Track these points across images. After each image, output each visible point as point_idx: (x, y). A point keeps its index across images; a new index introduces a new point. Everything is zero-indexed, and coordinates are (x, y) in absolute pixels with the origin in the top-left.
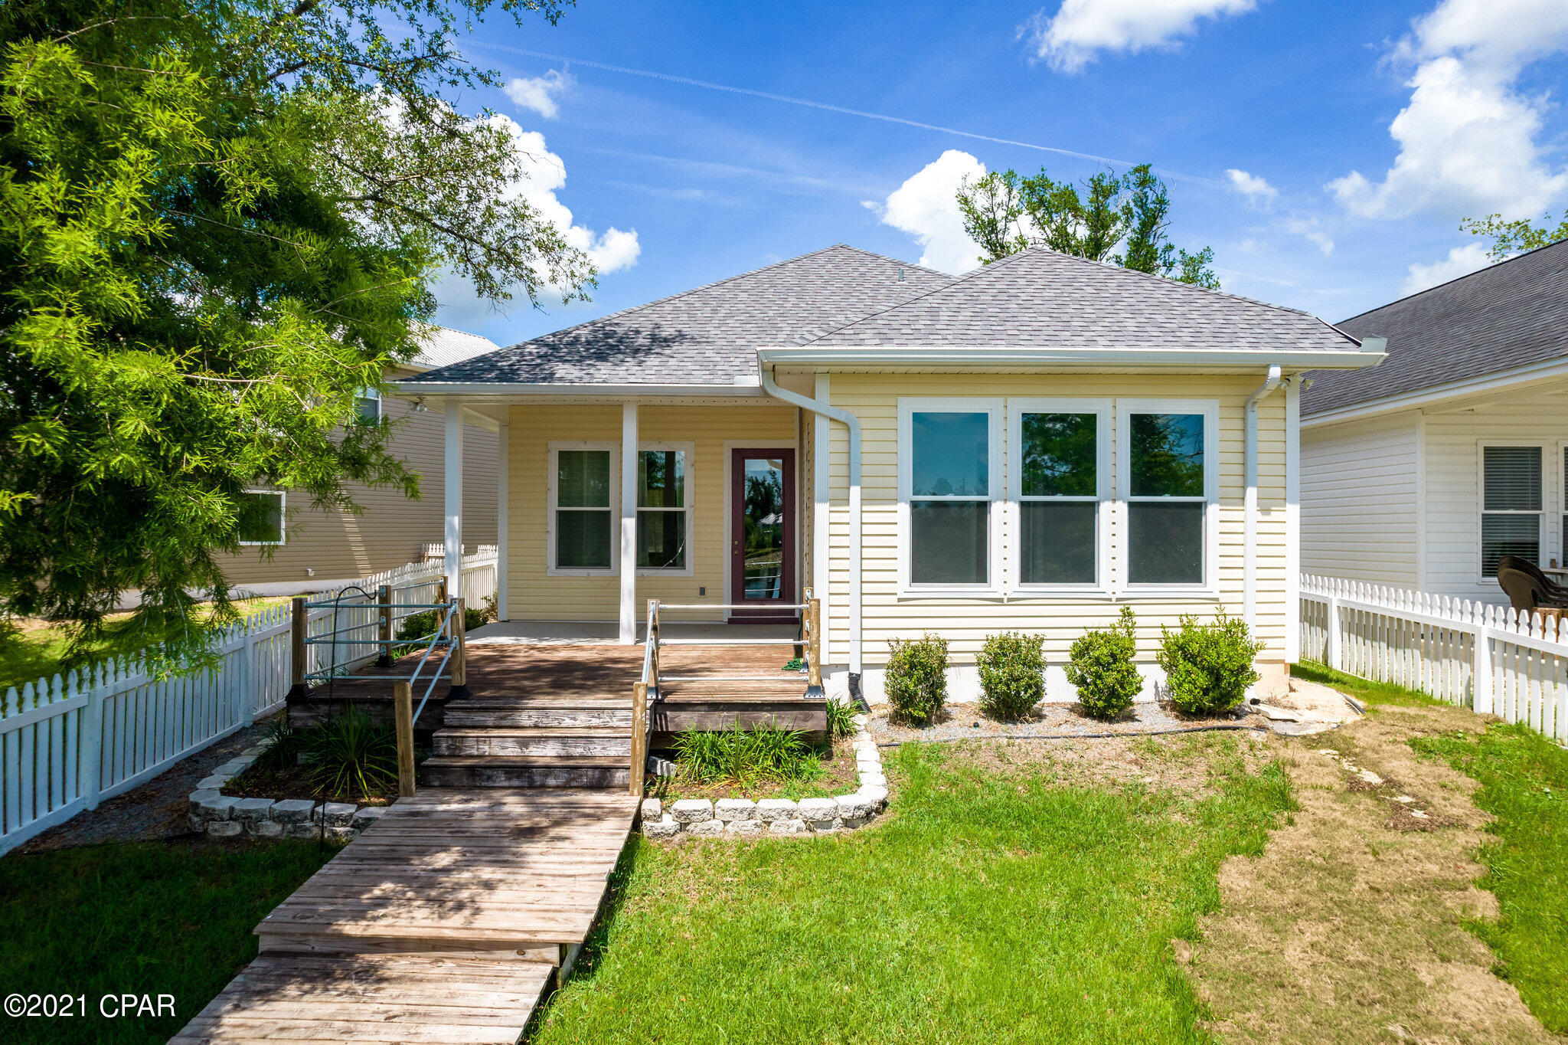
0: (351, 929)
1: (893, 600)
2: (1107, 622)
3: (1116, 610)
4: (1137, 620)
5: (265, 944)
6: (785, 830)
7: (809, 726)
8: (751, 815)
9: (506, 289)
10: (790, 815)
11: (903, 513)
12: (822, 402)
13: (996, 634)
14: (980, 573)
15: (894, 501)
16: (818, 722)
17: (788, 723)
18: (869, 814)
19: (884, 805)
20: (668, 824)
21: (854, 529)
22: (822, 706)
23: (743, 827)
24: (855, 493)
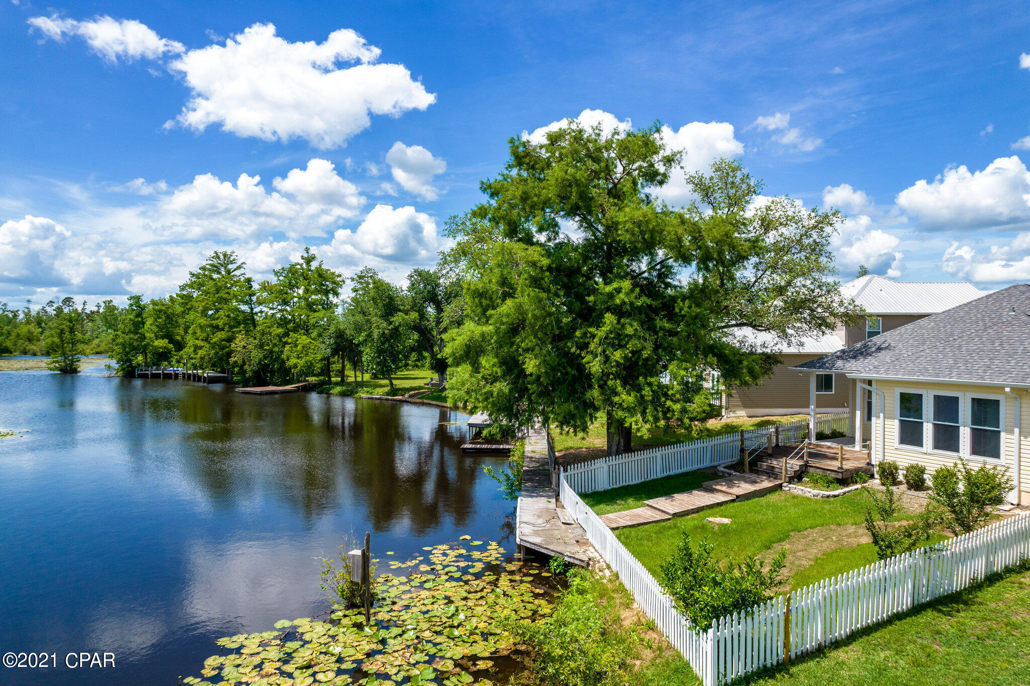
0: (714, 487)
1: (893, 448)
5: (704, 486)
6: (808, 495)
8: (802, 490)
10: (810, 492)
11: (896, 423)
12: (874, 389)
14: (919, 444)
15: (894, 419)
16: (840, 476)
17: (833, 475)
18: (828, 497)
19: (835, 496)
20: (787, 489)
21: (881, 425)
22: (842, 473)
23: (800, 492)
24: (882, 415)
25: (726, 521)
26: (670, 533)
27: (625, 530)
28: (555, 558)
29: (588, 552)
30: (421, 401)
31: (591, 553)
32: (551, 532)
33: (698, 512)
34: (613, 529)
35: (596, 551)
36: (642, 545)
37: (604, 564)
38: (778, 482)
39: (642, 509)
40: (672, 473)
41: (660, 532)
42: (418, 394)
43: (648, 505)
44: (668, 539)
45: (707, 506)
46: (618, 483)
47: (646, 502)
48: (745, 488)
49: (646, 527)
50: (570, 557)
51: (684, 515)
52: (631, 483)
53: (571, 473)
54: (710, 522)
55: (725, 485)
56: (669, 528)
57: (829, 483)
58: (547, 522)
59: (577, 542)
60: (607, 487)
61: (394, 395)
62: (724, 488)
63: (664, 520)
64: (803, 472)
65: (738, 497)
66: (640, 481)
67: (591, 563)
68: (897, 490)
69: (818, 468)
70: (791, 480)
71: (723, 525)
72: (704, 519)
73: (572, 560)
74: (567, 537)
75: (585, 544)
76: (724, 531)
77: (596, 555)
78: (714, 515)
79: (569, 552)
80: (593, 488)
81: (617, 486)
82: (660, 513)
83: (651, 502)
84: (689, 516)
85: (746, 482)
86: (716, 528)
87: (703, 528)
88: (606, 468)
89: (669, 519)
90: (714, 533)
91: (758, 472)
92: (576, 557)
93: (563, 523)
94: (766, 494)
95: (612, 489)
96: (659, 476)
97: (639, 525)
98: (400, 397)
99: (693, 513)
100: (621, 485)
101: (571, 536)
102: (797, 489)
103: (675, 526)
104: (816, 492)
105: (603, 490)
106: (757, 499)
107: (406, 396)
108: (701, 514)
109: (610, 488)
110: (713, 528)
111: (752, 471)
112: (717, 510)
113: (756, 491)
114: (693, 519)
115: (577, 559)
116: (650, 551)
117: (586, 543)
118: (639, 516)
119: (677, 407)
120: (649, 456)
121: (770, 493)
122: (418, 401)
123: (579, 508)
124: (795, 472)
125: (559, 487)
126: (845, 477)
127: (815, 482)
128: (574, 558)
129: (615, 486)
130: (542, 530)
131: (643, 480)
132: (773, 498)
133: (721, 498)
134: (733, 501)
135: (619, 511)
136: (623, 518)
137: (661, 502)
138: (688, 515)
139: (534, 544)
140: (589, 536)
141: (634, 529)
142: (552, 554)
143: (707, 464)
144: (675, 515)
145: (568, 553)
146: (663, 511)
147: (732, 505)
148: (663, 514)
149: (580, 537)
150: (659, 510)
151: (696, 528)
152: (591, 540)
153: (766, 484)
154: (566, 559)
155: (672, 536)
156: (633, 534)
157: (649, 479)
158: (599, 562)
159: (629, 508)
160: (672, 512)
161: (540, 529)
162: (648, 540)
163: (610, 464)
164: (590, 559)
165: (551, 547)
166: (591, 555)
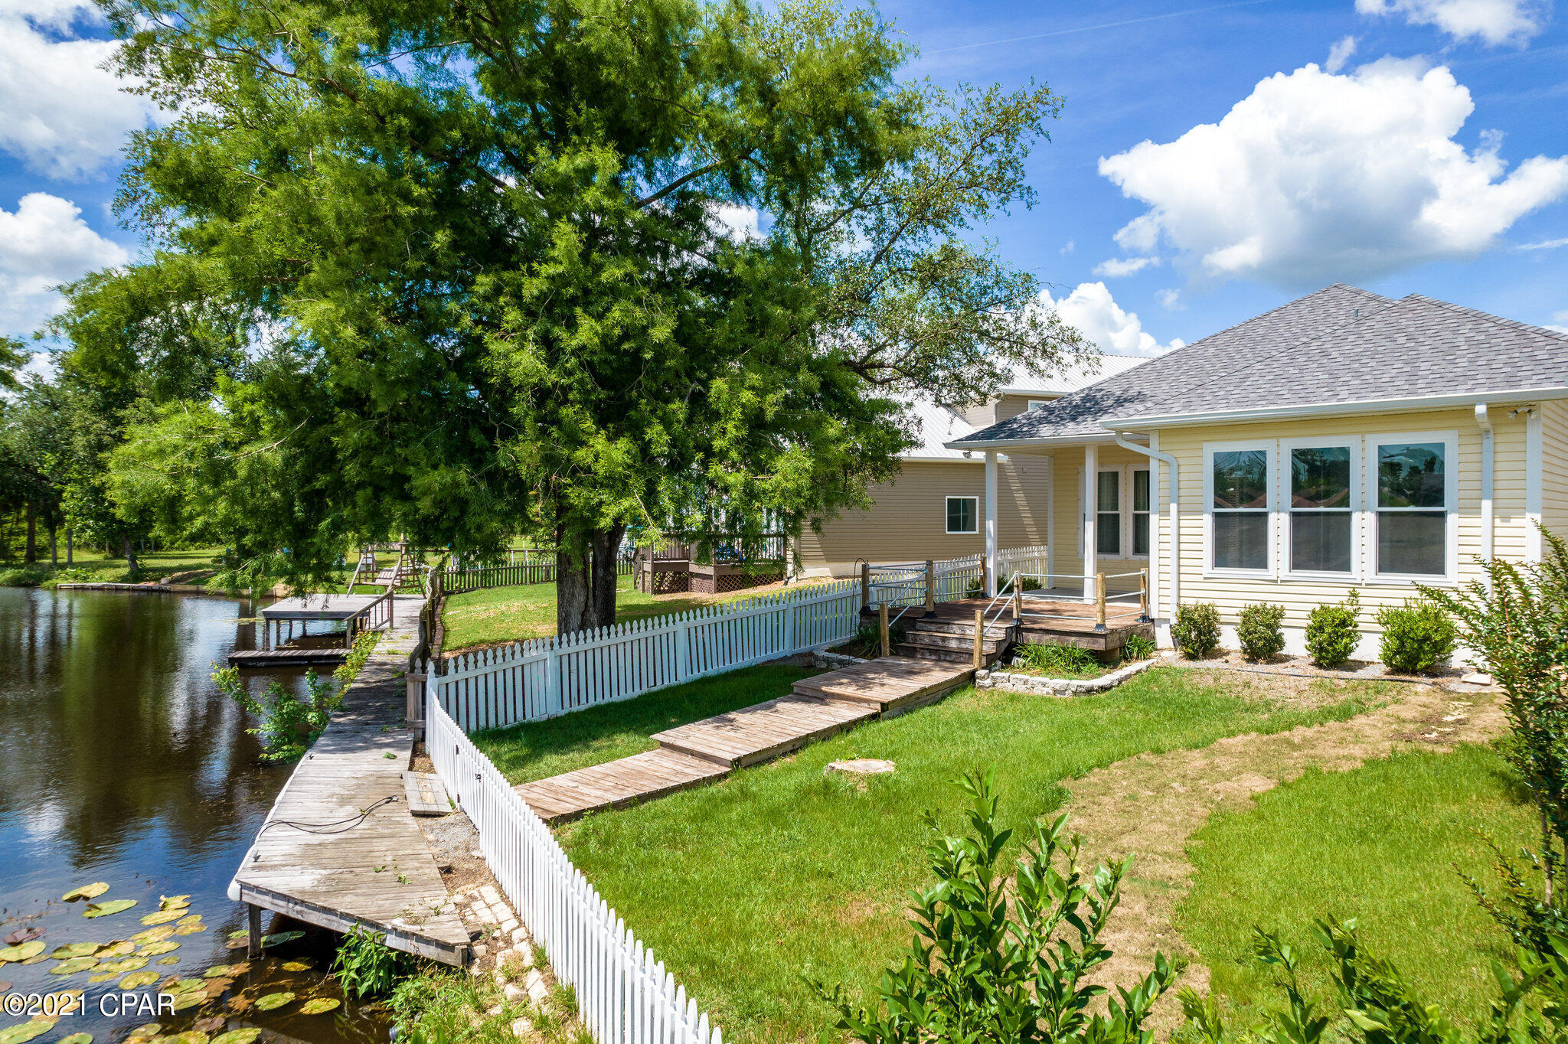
0: (824, 688)
1: (1200, 578)
2: (1337, 600)
3: (1346, 592)
4: (1362, 601)
5: (795, 690)
6: (1039, 691)
7: (1096, 647)
8: (1026, 682)
9: (1048, 372)
10: (1044, 685)
11: (1207, 521)
12: (1153, 450)
13: (1253, 604)
14: (1262, 563)
15: (1201, 512)
16: (1100, 645)
17: (1084, 644)
18: (1089, 691)
19: (1104, 689)
20: (988, 682)
21: (1173, 531)
22: (1104, 636)
23: (1020, 688)
24: (1173, 507)
25: (882, 767)
26: (734, 815)
27: (600, 819)
28: (353, 941)
29: (477, 906)
30: (193, 588)
31: (489, 911)
32: (364, 847)
33: (794, 751)
34: (556, 822)
35: (505, 898)
36: (655, 863)
37: (525, 948)
38: (966, 669)
39: (646, 755)
40: (712, 671)
41: (707, 816)
42: (189, 576)
43: (663, 745)
44: (731, 834)
45: (815, 734)
46: (583, 700)
47: (658, 737)
48: (892, 688)
49: (661, 803)
50: (405, 935)
51: (759, 763)
52: (615, 698)
53: (458, 677)
54: (840, 772)
55: (849, 684)
56: (729, 800)
57: (1078, 663)
58: (365, 814)
59: (448, 870)
60: (555, 710)
61: (137, 579)
62: (850, 690)
63: (709, 781)
64: (1012, 645)
65: (884, 706)
66: (638, 692)
67: (479, 949)
68: (1226, 666)
69: (1047, 632)
70: (990, 662)
71: (879, 778)
72: (819, 765)
73: (409, 946)
74: (416, 856)
75: (471, 875)
76: (885, 793)
77: (504, 913)
78: (842, 755)
79: (406, 914)
80: (519, 715)
81: (582, 708)
82: (695, 762)
83: (669, 736)
84: (775, 765)
85: (893, 674)
86: (862, 789)
87: (827, 789)
88: (551, 663)
89: (723, 776)
90: (863, 803)
91: (911, 653)
92: (428, 931)
93: (416, 814)
94: (943, 698)
95: (569, 714)
96: (682, 679)
97: (643, 798)
98: (151, 584)
99: (784, 754)
100: (592, 702)
101: (427, 852)
102: (1014, 680)
103: (745, 794)
104: (1059, 682)
105: (545, 718)
106: (928, 710)
107: (163, 581)
108: (805, 755)
109: (562, 713)
110: (853, 790)
111: (896, 652)
112: (840, 741)
113: (923, 690)
114: (790, 770)
115: (428, 941)
116: (684, 882)
117: (479, 872)
118: (641, 774)
119: (736, 478)
120: (657, 631)
121: (951, 693)
122: (189, 588)
123: (463, 765)
124: (999, 643)
125: (424, 717)
126: (1111, 646)
127: (1042, 662)
128: (420, 939)
129: (575, 708)
130: (336, 844)
131: (645, 689)
132: (964, 703)
133: (844, 713)
134: (874, 717)
135: (586, 765)
136: (594, 783)
137: (700, 735)
138: (770, 759)
139: (287, 898)
140: (486, 848)
141: (626, 813)
142: (345, 927)
143: (785, 649)
144: (737, 763)
145: (399, 923)
146: (704, 757)
147: (875, 727)
148: (705, 764)
149: (460, 853)
150: (693, 753)
151: (804, 793)
152: (493, 862)
153: (938, 676)
154: (392, 941)
155: (742, 822)
156: (626, 828)
157: (659, 686)
158: (509, 942)
159: (613, 757)
160: (730, 757)
161: (332, 838)
162: (673, 844)
163: (561, 652)
164: (475, 937)
165: (342, 904)
166: (485, 917)
